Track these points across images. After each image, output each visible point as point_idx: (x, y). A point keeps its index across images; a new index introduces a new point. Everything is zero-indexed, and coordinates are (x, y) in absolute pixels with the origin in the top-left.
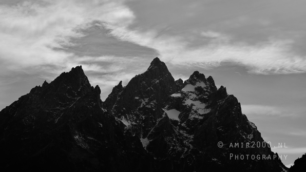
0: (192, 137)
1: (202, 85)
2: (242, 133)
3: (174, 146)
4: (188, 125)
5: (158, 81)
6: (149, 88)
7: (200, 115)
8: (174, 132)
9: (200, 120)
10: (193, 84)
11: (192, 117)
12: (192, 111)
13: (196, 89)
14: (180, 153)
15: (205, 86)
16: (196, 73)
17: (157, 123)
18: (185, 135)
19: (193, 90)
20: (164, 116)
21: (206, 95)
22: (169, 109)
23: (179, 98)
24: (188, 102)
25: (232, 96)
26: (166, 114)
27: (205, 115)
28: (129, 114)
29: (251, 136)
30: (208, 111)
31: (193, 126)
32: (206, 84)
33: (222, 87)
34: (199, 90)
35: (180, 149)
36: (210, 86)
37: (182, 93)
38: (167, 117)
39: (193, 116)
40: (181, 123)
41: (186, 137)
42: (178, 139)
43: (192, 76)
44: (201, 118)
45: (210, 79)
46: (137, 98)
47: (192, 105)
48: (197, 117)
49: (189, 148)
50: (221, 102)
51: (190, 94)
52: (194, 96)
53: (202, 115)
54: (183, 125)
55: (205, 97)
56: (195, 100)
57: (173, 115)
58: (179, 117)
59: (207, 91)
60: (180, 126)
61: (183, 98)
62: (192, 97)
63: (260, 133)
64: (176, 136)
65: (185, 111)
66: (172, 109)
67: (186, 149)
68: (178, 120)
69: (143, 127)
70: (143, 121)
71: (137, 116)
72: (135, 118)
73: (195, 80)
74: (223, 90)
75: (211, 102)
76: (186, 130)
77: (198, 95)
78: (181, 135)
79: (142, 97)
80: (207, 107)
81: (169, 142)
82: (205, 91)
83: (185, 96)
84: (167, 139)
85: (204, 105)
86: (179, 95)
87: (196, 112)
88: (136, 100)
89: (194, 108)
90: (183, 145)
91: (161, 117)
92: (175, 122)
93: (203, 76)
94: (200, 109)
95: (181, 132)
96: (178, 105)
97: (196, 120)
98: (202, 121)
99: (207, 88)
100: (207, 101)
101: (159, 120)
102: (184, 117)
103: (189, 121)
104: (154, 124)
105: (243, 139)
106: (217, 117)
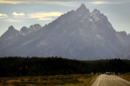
0: (96, 26)
2: (108, 25)
3: (92, 28)
4: (95, 23)
5: (83, 10)
6: (81, 12)
10: (95, 12)
11: (96, 21)
16: (95, 9)
18: (95, 25)
21: (98, 15)
22: (90, 18)
23: (92, 16)
24: (94, 17)
25: (105, 16)
30: (99, 19)
31: (96, 23)
34: (96, 14)
35: (94, 29)
37: (92, 14)
45: (99, 11)
46: (78, 14)
48: (97, 21)
49: (96, 29)
50: (102, 17)
52: (95, 15)
54: (94, 23)
56: (96, 16)
57: (91, 20)
58: (93, 21)
62: (95, 16)
65: (94, 19)
70: (84, 22)
74: (103, 14)
75: (100, 17)
78: (94, 25)
79: (80, 14)
80: (99, 18)
83: (93, 15)
84: (91, 26)
85: (98, 18)
86: (92, 15)
89: (96, 18)
90: (94, 28)
91: (88, 21)
92: (92, 22)
93: (97, 10)
94: (97, 19)
96: (92, 18)
97: (97, 22)
98: (98, 22)
99: (98, 13)
100: (99, 17)
101: (88, 22)
102: (94, 21)
103: (95, 22)
104: (87, 23)
105: (109, 27)
106: (102, 21)
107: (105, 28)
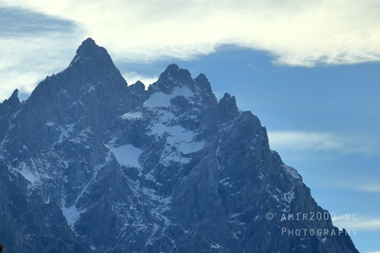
0: (167, 200)
1: (186, 92)
2: (271, 189)
3: (131, 222)
4: (159, 178)
5: (93, 88)
6: (75, 103)
7: (183, 155)
8: (130, 192)
9: (185, 165)
10: (167, 91)
11: (166, 160)
12: (167, 148)
13: (173, 101)
15: (192, 95)
16: (172, 69)
17: (95, 174)
18: (154, 197)
19: (167, 104)
20: (108, 159)
21: (195, 113)
22: (118, 144)
23: (138, 122)
24: (157, 130)
25: (249, 113)
26: (112, 155)
27: (193, 154)
28: (35, 157)
29: (289, 197)
30: (200, 146)
31: (168, 179)
32: (194, 91)
33: (227, 95)
34: (180, 102)
35: (143, 227)
36: (203, 94)
37: (144, 110)
38: (114, 162)
39: (168, 158)
40: (144, 172)
41: (156, 203)
42: (138, 207)
43: (163, 76)
44: (186, 161)
45: (202, 80)
46: (50, 124)
47: (166, 135)
48: (176, 159)
49: (161, 224)
50: (226, 127)
51: (161, 112)
52: (169, 116)
53: (187, 156)
54: (148, 176)
55: (192, 117)
56: (173, 123)
57: (128, 157)
58: (141, 159)
59: (196, 106)
60: (142, 179)
61: (148, 122)
62: (164, 119)
63: (309, 189)
64: (135, 200)
66: (125, 143)
67: (156, 227)
68: (138, 166)
69: (66, 185)
70: (67, 172)
71: (53, 161)
72: (49, 165)
73: (171, 83)
74: (229, 101)
75: (204, 127)
76: (156, 188)
77: (177, 115)
78: (144, 197)
79: (61, 122)
80: (198, 139)
81: (122, 212)
82: (191, 106)
83: (151, 116)
84: (118, 206)
85: (190, 135)
86: (137, 115)
87: (174, 149)
88: (49, 128)
89: (170, 140)
90: (149, 219)
91: (102, 160)
92: (132, 172)
93: (186, 73)
94: (183, 144)
95: (145, 191)
96: (136, 135)
97: (175, 166)
98: (188, 168)
99: (196, 99)
100: (197, 125)
101: (98, 168)
102: (151, 160)
103: (161, 167)
104: (88, 176)
105: (274, 203)
106: (219, 158)
107: (243, 218)
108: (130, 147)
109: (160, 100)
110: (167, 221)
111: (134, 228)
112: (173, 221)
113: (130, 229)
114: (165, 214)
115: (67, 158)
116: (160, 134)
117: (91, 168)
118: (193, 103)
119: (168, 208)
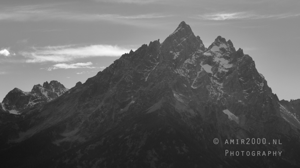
0: (222, 84)
1: (224, 46)
2: (257, 82)
3: (212, 92)
4: (218, 77)
5: (185, 39)
6: (179, 45)
7: (226, 69)
8: (211, 82)
9: (227, 72)
10: (218, 46)
11: (220, 70)
12: (220, 66)
13: (221, 49)
14: (216, 97)
16: (219, 37)
17: (198, 75)
18: (217, 83)
19: (219, 50)
20: (202, 70)
21: (228, 54)
22: (204, 64)
23: (210, 57)
24: (216, 60)
25: (248, 55)
26: (203, 68)
27: (229, 69)
29: (262, 85)
30: (231, 66)
31: (221, 77)
32: (227, 46)
33: (240, 49)
34: (222, 50)
35: (216, 94)
36: (230, 47)
37: (211, 52)
38: (204, 71)
39: (221, 70)
40: (214, 74)
41: (218, 85)
42: (214, 87)
43: (216, 40)
44: (227, 71)
45: (230, 42)
47: (220, 61)
48: (224, 70)
49: (221, 93)
50: (240, 60)
51: (217, 53)
52: (219, 55)
53: (227, 69)
54: (215, 76)
55: (228, 55)
56: (221, 57)
57: (208, 68)
58: (212, 70)
59: (228, 51)
60: (213, 77)
61: (213, 57)
62: (218, 56)
63: (266, 81)
64: (212, 84)
65: (215, 66)
66: (206, 64)
67: (220, 94)
68: (212, 72)
69: (189, 78)
70: (189, 74)
72: (183, 71)
73: (219, 42)
74: (241, 51)
75: (232, 59)
76: (218, 80)
77: (222, 54)
78: (215, 84)
79: (175, 51)
80: (230, 63)
81: (209, 89)
82: (227, 51)
83: (214, 54)
84: (208, 87)
85: (227, 62)
86: (209, 54)
87: (222, 66)
88: (171, 53)
89: (221, 63)
90: (217, 91)
91: (200, 70)
92: (210, 75)
93: (224, 39)
94: (225, 65)
95: (214, 81)
96: (210, 61)
97: (223, 72)
98: (228, 74)
99: (228, 49)
100: (229, 58)
101: (199, 73)
102: (215, 71)
103: (219, 73)
104: (196, 76)
105: (258, 87)
106: (238, 71)
107: (247, 92)
108: (207, 65)
109: (215, 49)
110: (223, 92)
111: (213, 94)
112: (224, 92)
113: (212, 95)
114: (221, 89)
115: (188, 69)
116: (218, 61)
117: (196, 73)
118: (227, 50)
119: (222, 87)
